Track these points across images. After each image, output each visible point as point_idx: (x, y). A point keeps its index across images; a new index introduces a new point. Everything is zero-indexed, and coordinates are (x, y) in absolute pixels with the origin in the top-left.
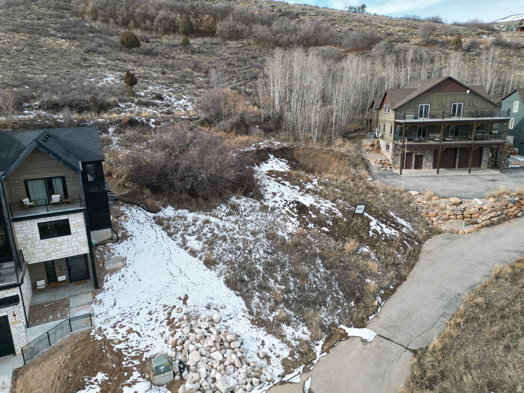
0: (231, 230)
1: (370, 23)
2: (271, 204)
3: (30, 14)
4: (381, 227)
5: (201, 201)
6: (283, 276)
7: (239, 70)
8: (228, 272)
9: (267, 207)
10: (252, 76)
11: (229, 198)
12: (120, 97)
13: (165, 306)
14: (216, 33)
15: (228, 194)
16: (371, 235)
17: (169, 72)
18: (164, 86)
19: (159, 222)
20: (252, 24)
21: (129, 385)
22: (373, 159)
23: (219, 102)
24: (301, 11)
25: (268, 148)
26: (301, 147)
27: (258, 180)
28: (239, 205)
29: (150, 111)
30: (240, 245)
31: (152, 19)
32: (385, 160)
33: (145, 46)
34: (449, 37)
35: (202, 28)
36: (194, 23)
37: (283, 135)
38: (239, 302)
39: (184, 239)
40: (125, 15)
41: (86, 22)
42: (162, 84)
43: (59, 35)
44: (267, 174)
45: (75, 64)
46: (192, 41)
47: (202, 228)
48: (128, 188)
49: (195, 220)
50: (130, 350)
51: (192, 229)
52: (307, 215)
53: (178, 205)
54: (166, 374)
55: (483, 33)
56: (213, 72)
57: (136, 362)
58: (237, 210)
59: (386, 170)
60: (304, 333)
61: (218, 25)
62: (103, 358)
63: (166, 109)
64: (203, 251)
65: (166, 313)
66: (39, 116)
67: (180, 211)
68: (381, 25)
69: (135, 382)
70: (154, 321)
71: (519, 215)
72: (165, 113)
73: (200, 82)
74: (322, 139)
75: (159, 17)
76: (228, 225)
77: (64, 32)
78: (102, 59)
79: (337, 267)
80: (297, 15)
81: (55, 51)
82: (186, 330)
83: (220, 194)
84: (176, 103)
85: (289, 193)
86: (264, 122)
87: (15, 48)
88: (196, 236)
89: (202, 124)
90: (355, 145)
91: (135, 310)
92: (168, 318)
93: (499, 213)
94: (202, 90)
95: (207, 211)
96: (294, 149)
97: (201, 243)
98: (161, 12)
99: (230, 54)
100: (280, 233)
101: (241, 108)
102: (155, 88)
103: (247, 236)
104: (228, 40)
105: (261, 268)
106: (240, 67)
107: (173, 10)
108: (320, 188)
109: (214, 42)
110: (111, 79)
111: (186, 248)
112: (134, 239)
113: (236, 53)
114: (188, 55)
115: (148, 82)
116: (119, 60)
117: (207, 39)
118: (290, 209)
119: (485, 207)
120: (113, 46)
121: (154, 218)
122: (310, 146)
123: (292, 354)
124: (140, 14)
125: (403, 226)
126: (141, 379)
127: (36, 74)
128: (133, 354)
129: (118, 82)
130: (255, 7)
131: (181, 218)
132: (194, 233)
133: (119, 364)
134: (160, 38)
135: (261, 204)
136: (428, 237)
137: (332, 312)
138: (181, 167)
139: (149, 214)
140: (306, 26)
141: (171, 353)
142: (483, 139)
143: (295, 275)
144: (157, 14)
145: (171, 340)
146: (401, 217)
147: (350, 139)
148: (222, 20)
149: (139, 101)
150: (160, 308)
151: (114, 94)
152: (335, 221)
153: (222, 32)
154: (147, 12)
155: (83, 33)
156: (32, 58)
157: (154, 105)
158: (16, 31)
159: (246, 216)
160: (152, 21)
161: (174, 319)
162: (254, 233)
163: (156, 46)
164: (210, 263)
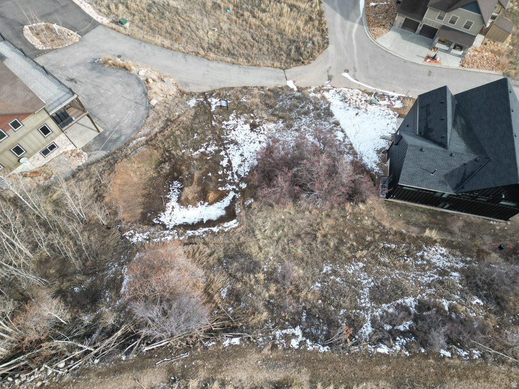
8: (329, 118)
19: (355, 154)
39: (344, 140)
60: (312, 94)
64: (337, 130)
88: (336, 138)
105: (311, 114)
111: (345, 134)
121: (357, 157)
123: (323, 92)
164: (337, 124)
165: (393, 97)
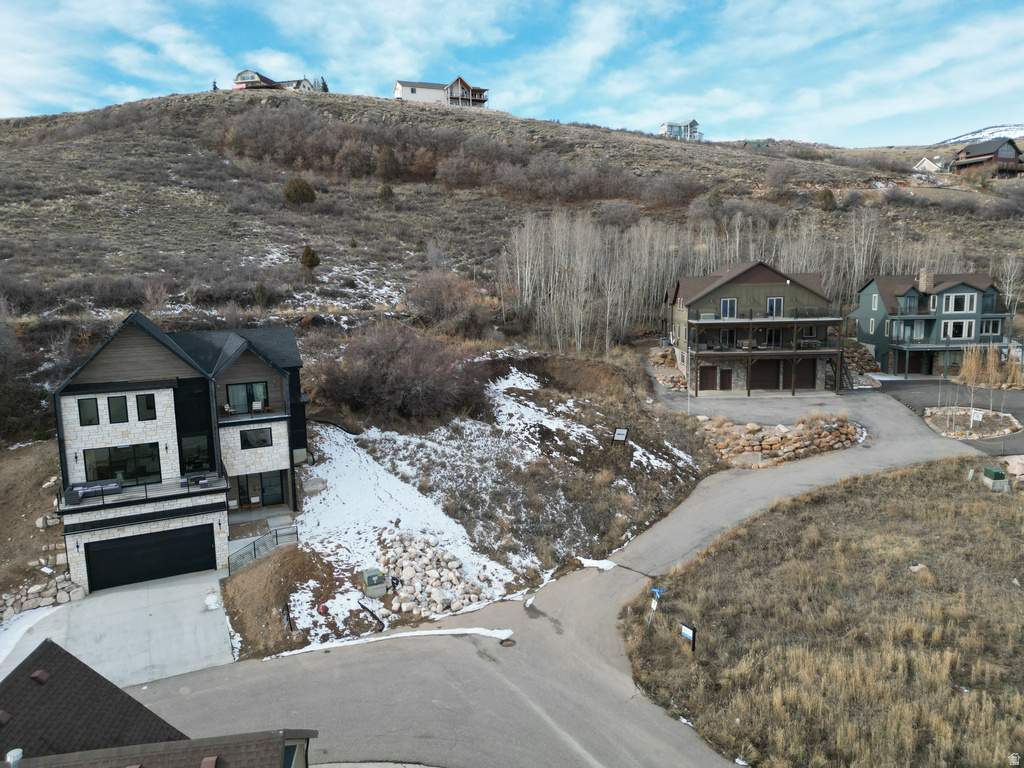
0: (452, 456)
1: (690, 161)
2: (505, 428)
3: (135, 146)
4: (648, 458)
5: (414, 422)
6: (514, 506)
7: (472, 238)
8: (447, 500)
9: (501, 431)
10: (493, 248)
11: (450, 420)
12: (295, 283)
13: (375, 528)
14: (437, 177)
15: (448, 414)
16: (632, 466)
17: (362, 243)
18: (356, 266)
19: (363, 444)
20: (496, 162)
21: (342, 593)
22: (662, 376)
23: (440, 293)
24: (578, 140)
25: (509, 358)
26: (558, 358)
27: (490, 398)
28: (463, 428)
29: (338, 304)
30: (463, 472)
31: (333, 154)
32: (678, 377)
33: (321, 199)
34: (817, 186)
35: (413, 169)
36: (401, 159)
37: (532, 340)
38: (460, 530)
39: (393, 464)
40: (289, 148)
41: (225, 158)
42: (353, 263)
43: (184, 182)
44: (504, 393)
45: (220, 232)
46: (396, 190)
47: (415, 453)
48: (320, 405)
49: (407, 445)
50: (340, 563)
51: (403, 453)
52: (551, 441)
53: (385, 426)
54: (379, 586)
55: (877, 179)
56: (430, 244)
57: (348, 574)
58: (461, 434)
59: (679, 391)
60: (533, 562)
61: (440, 163)
62: (314, 567)
63: (361, 302)
64: (416, 477)
65: (376, 534)
66: (185, 310)
67: (387, 433)
68: (707, 165)
69: (347, 591)
70: (363, 540)
71: (836, 446)
72: (360, 307)
73: (410, 259)
74: (591, 345)
75: (344, 151)
76: (448, 450)
77: (192, 177)
78: (258, 223)
79: (582, 500)
80: (572, 146)
81: (185, 211)
82: (399, 550)
83: (438, 416)
84: (375, 292)
85: (532, 414)
86: (507, 320)
87: (125, 206)
88: (408, 462)
89: (415, 323)
90: (638, 355)
91: (343, 529)
92: (379, 539)
93: (807, 443)
94: (414, 272)
95: (422, 434)
96: (547, 360)
97: (415, 469)
98: (348, 143)
99: (459, 212)
100: (514, 462)
101: (471, 301)
102: (343, 269)
103: (472, 463)
104: (456, 188)
105: (487, 498)
106: (475, 233)
107: (366, 140)
108: (576, 410)
109: (434, 191)
110: (276, 255)
111: (397, 474)
112: (333, 461)
113: (469, 210)
114: (391, 213)
115: (331, 260)
116: (284, 224)
117: (422, 186)
118: (530, 433)
119: (789, 436)
120: (273, 201)
121: (356, 440)
122: (571, 355)
123: (516, 579)
124: (313, 146)
125: (679, 459)
126: (353, 589)
127: (170, 250)
128: (344, 567)
129: (287, 260)
130: (503, 133)
131: (389, 441)
132: (405, 458)
133: (330, 574)
134: (345, 185)
135: (493, 427)
136: (711, 472)
137: (569, 544)
138: (391, 378)
139: (349, 435)
140: (585, 166)
141: (383, 569)
142: (809, 347)
143: (527, 505)
144: (341, 147)
145: (383, 559)
146: (680, 449)
147: (632, 346)
148: (447, 156)
149: (322, 289)
150: (370, 530)
151: (286, 280)
152: (589, 449)
153: (446, 175)
154: (324, 143)
155: (223, 179)
156: (154, 223)
157: (344, 295)
158: (119, 177)
159: (471, 441)
160: (333, 157)
161: (385, 540)
162: (481, 461)
163: (339, 198)
164: (425, 490)
165: (325, 638)
